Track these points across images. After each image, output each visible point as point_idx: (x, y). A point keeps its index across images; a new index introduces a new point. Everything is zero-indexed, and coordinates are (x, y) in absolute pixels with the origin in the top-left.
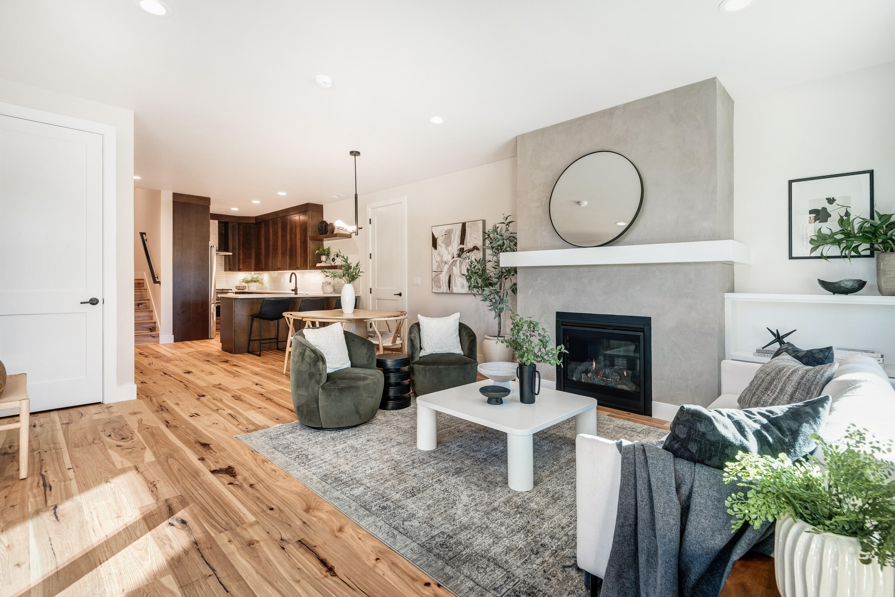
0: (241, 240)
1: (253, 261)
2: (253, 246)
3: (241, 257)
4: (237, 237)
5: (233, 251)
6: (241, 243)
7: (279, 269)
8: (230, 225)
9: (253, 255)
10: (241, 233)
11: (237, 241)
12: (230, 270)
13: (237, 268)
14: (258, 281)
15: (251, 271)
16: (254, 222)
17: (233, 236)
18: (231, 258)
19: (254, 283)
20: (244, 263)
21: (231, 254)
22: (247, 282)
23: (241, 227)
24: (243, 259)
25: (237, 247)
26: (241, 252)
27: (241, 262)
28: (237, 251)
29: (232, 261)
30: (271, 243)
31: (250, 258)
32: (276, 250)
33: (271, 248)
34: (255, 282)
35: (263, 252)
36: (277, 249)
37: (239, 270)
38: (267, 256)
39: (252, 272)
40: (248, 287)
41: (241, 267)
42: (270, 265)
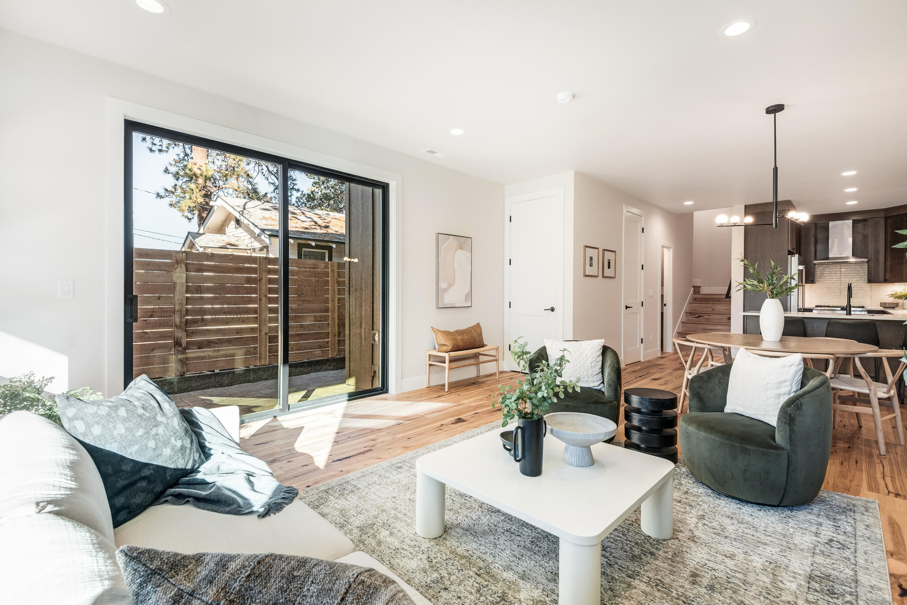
0: (888, 240)
3: (888, 264)
4: (881, 237)
5: (875, 256)
6: (889, 244)
8: (871, 223)
10: (889, 230)
11: (882, 242)
12: (870, 281)
13: (882, 279)
17: (876, 235)
18: (872, 265)
20: (892, 271)
21: (864, 260)
23: (889, 222)
24: (891, 265)
25: (882, 250)
26: (888, 256)
27: (888, 270)
28: (881, 256)
29: (872, 269)
31: (902, 263)
37: (886, 281)
40: (902, 304)
41: (888, 277)
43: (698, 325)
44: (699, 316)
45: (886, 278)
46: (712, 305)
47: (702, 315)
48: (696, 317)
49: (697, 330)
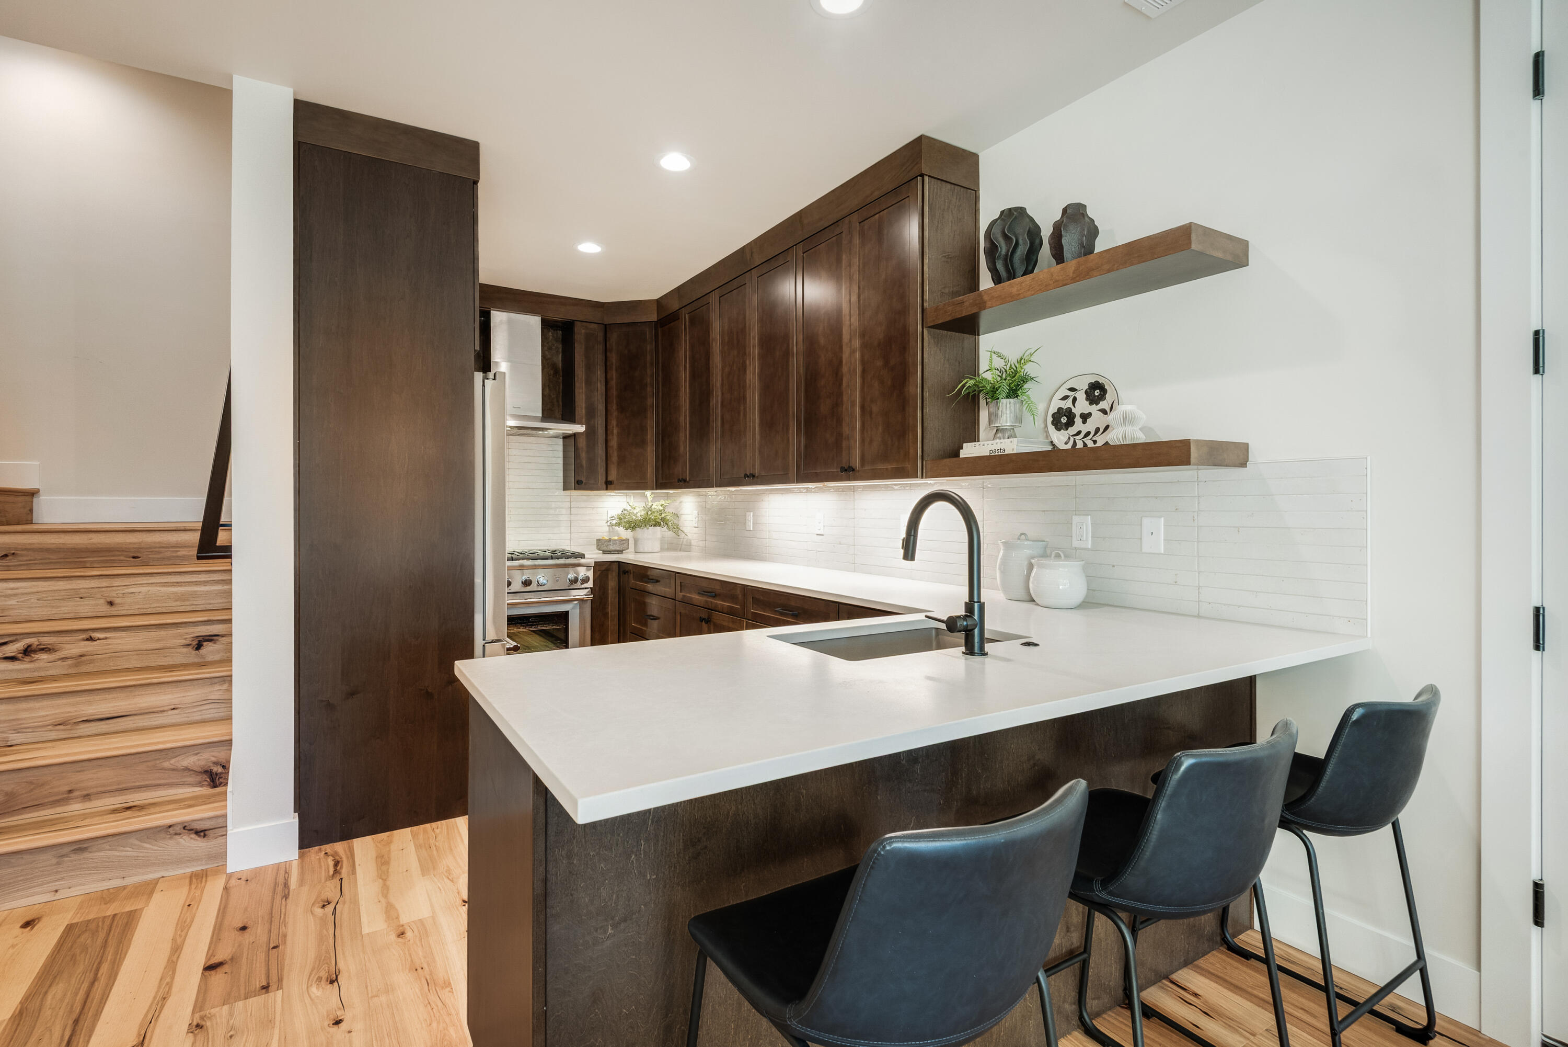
0: (613, 383)
1: (650, 453)
2: (651, 401)
3: (614, 443)
4: (599, 373)
5: (589, 421)
6: (614, 392)
7: (751, 478)
8: (580, 333)
9: (651, 435)
10: (614, 358)
11: (601, 387)
12: (579, 485)
13: (601, 479)
14: (663, 520)
15: (645, 488)
16: (654, 317)
17: (589, 368)
18: (582, 443)
19: (651, 529)
20: (622, 460)
21: (580, 428)
22: (633, 525)
23: (614, 337)
24: (620, 447)
25: (601, 407)
26: (614, 422)
27: (614, 458)
28: (600, 422)
29: (583, 455)
30: (717, 380)
31: (643, 443)
32: (735, 403)
33: (716, 400)
34: (657, 524)
35: (684, 418)
36: (742, 399)
37: (609, 485)
38: (701, 430)
39: (648, 493)
40: (636, 541)
41: (613, 476)
42: (713, 465)
43: (24, 705)
44: (28, 651)
45: (610, 479)
46: (104, 583)
47: (47, 640)
48: (12, 659)
49: (15, 738)
